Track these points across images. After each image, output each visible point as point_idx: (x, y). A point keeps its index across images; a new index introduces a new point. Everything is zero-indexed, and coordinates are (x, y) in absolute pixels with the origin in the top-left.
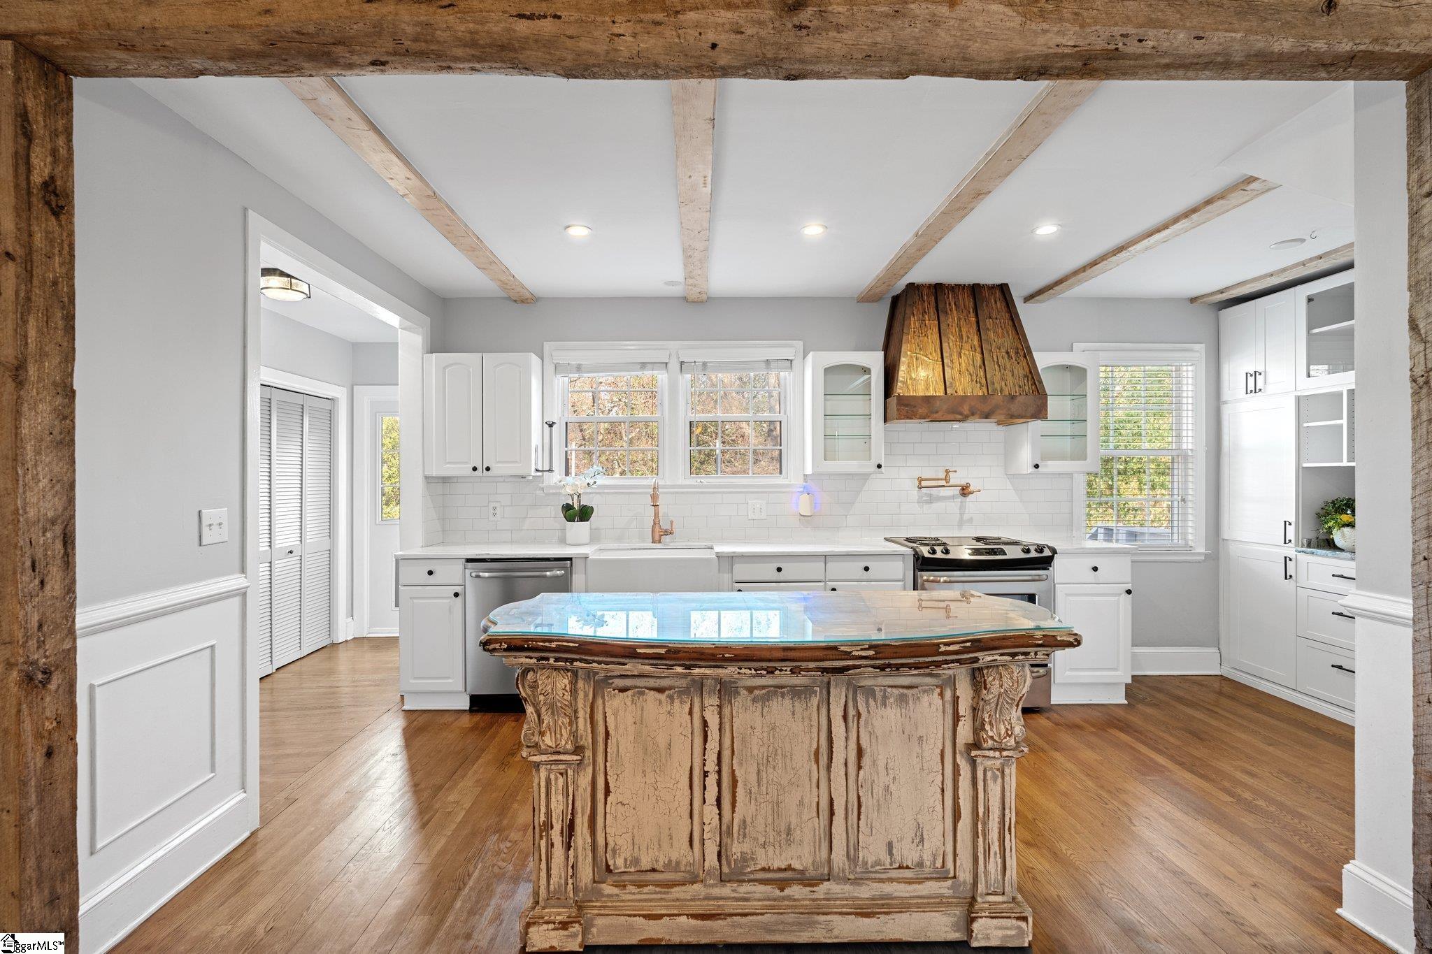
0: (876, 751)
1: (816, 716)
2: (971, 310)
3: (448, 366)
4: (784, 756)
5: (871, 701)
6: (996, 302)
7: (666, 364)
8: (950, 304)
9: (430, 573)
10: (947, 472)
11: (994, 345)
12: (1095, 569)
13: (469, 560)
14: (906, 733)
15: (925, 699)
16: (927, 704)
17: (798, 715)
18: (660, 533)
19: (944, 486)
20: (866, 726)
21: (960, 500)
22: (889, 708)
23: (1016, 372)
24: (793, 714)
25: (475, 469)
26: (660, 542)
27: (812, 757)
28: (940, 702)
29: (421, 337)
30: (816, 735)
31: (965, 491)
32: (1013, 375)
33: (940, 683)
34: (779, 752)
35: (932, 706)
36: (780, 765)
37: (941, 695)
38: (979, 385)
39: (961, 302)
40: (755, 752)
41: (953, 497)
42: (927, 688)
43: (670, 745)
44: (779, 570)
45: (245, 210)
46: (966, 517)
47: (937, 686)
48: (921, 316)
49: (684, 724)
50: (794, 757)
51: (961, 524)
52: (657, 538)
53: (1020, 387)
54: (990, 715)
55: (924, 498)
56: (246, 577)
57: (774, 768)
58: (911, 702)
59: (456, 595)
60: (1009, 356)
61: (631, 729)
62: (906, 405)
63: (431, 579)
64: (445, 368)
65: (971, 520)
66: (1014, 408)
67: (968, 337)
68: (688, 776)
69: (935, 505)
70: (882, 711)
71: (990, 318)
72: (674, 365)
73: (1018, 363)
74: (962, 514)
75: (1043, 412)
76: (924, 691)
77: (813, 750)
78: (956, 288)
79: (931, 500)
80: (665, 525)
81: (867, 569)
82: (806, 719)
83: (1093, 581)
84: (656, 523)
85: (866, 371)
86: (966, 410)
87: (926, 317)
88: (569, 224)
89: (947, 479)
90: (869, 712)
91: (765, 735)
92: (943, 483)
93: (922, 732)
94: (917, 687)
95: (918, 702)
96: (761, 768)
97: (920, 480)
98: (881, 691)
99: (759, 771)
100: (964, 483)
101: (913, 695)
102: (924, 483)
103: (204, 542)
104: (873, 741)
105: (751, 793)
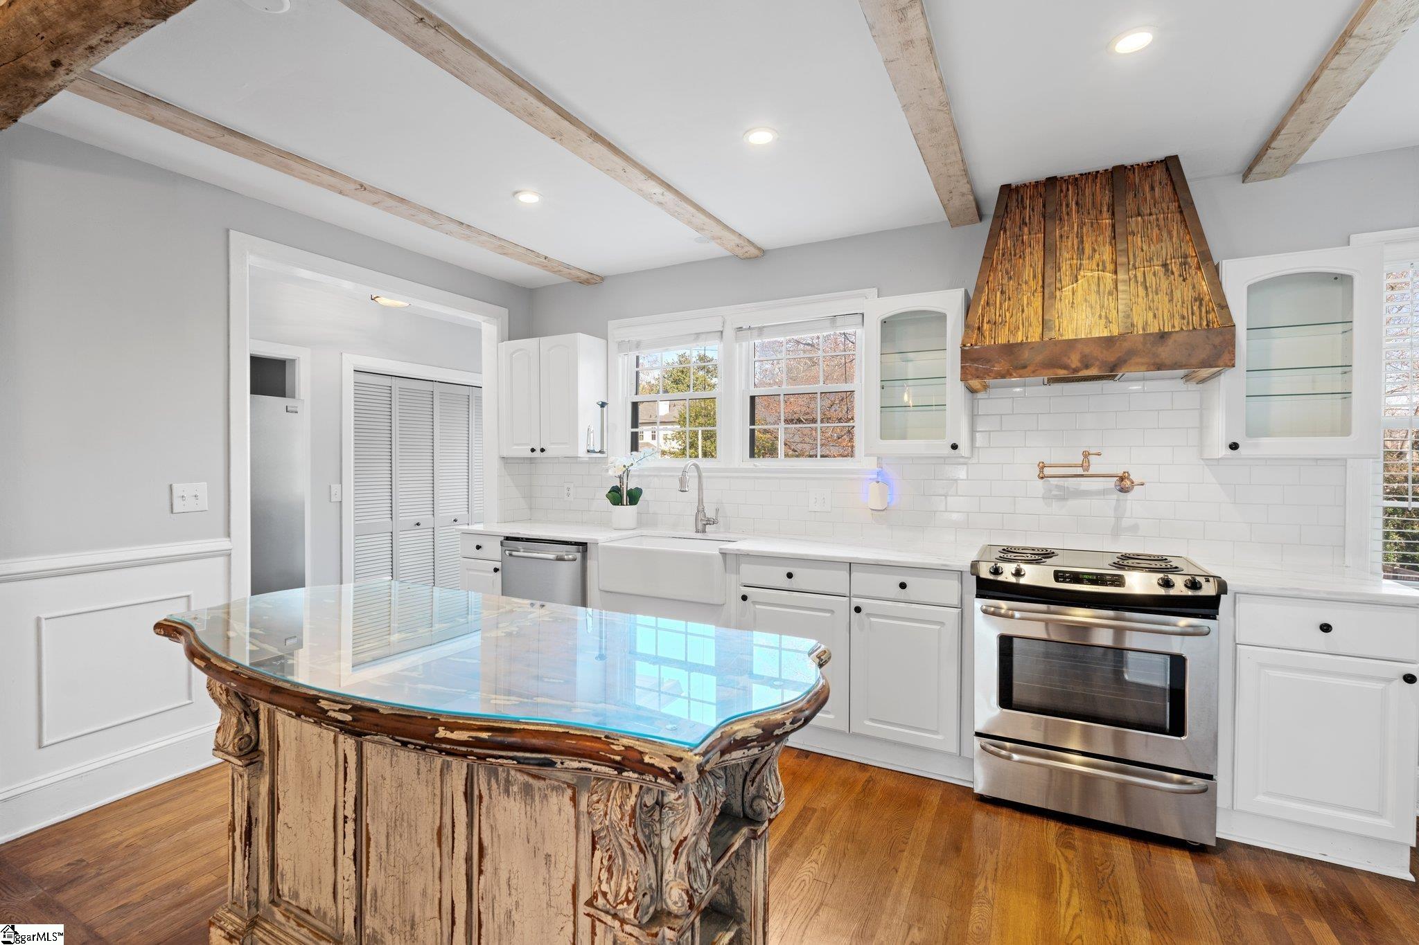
0: (497, 855)
1: (439, 783)
2: (1105, 209)
3: (514, 353)
4: (410, 826)
5: (493, 781)
6: (1152, 188)
7: (722, 332)
8: (1067, 205)
9: (478, 547)
10: (1086, 455)
11: (1140, 255)
12: (1326, 628)
13: (507, 538)
14: (531, 844)
15: (554, 799)
16: (555, 808)
17: (423, 776)
18: (704, 523)
19: (1082, 476)
20: (488, 817)
21: (1115, 497)
22: (512, 799)
23: (1177, 294)
24: (418, 774)
25: (533, 450)
26: (704, 531)
27: (435, 837)
28: (572, 811)
29: (496, 327)
30: (439, 809)
31: (1124, 484)
32: (1171, 300)
33: (575, 781)
34: (405, 817)
35: (562, 813)
36: (406, 837)
37: (574, 799)
38: (1103, 321)
39: (1088, 200)
40: (385, 808)
41: (1104, 492)
42: (556, 783)
43: (320, 773)
44: (790, 576)
45: (228, 231)
46: (1126, 522)
47: (569, 786)
48: (1017, 230)
49: (330, 754)
50: (419, 831)
51: (1116, 532)
52: (700, 527)
53: (1183, 318)
54: (610, 857)
55: (1055, 493)
56: (230, 541)
57: (401, 836)
58: (537, 798)
59: (496, 570)
60: (1167, 270)
61: (294, 743)
62: (975, 360)
63: (479, 553)
64: (512, 354)
65: (1135, 528)
66: (1165, 352)
67: (1094, 250)
68: (332, 815)
69: (1072, 503)
70: (503, 801)
71: (1139, 215)
72: (729, 333)
73: (1184, 280)
74: (1118, 518)
75: (1226, 357)
76: (554, 788)
77: (436, 828)
78: (1076, 181)
79: (1065, 495)
80: (710, 514)
81: (903, 586)
82: (430, 784)
83: (1324, 650)
84: (700, 510)
85: (941, 318)
86: (1074, 361)
87: (1026, 230)
88: (516, 189)
89: (1085, 465)
90: (490, 797)
91: (394, 790)
92: (1080, 471)
93: (549, 848)
94: (544, 779)
95: (545, 802)
96: (390, 831)
97: (1042, 467)
98: (503, 771)
99: (388, 833)
100: (1120, 473)
101: (539, 789)
102: (1047, 471)
103: (175, 511)
104: (495, 839)
105: (381, 859)
